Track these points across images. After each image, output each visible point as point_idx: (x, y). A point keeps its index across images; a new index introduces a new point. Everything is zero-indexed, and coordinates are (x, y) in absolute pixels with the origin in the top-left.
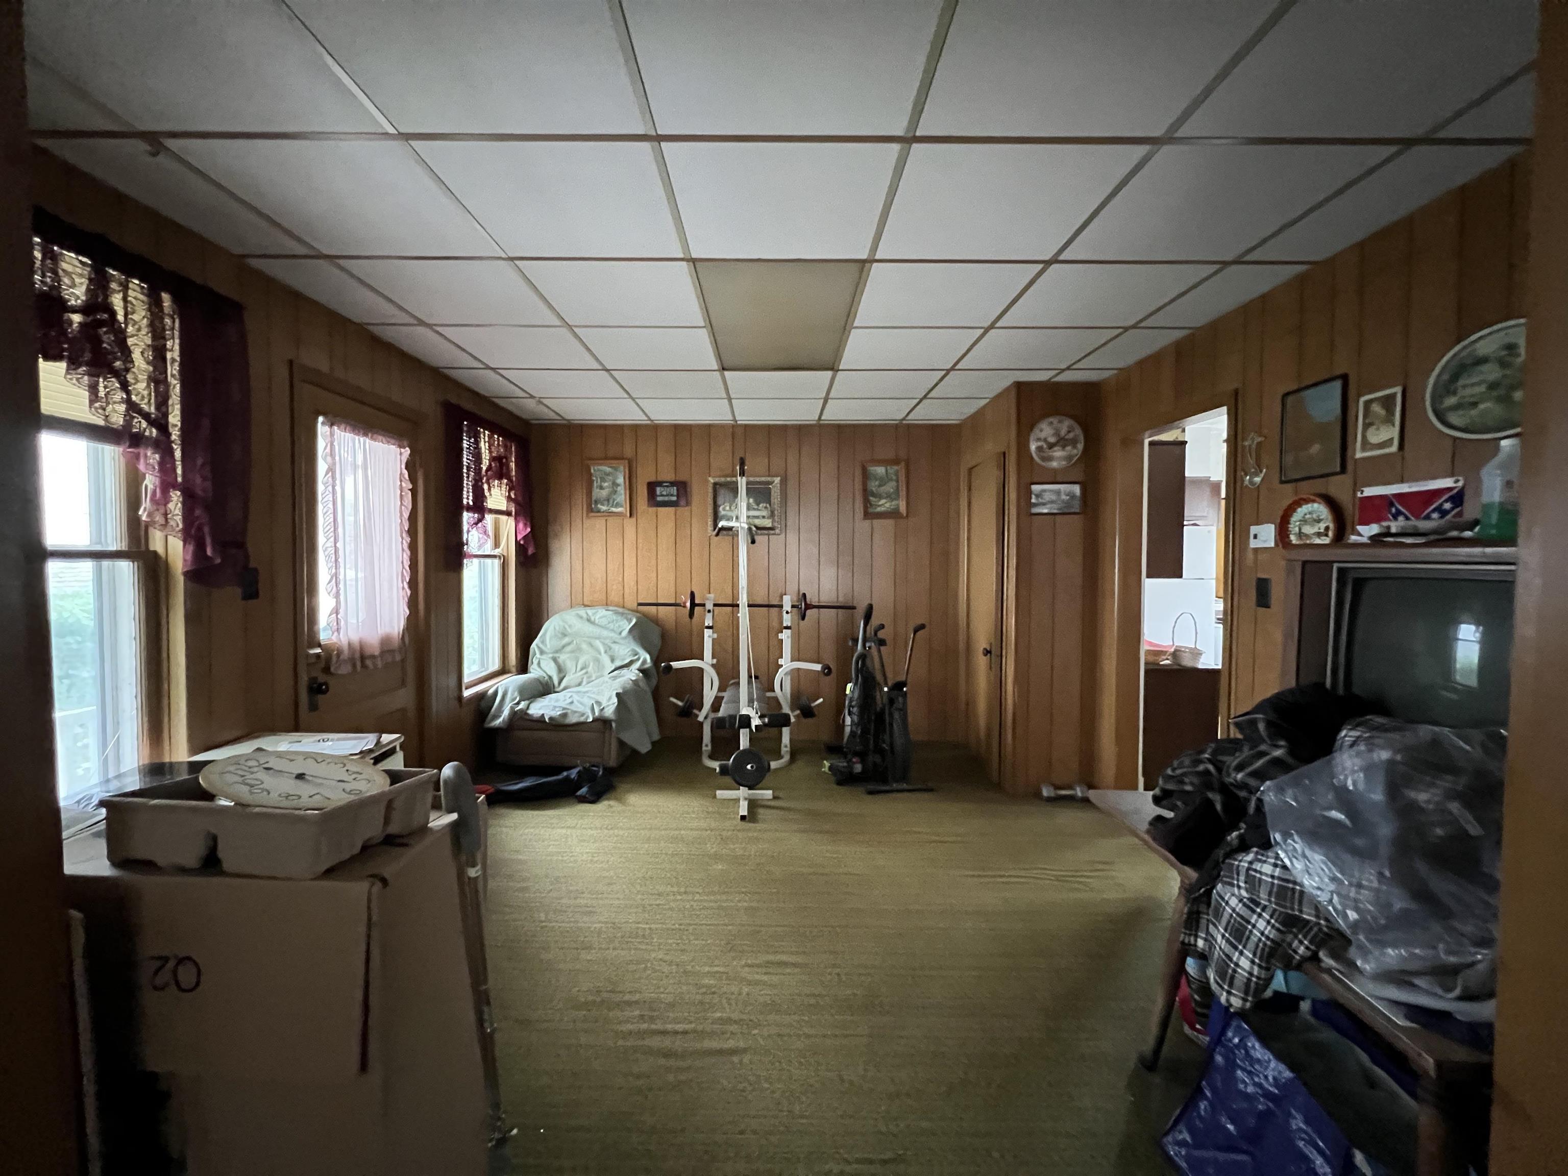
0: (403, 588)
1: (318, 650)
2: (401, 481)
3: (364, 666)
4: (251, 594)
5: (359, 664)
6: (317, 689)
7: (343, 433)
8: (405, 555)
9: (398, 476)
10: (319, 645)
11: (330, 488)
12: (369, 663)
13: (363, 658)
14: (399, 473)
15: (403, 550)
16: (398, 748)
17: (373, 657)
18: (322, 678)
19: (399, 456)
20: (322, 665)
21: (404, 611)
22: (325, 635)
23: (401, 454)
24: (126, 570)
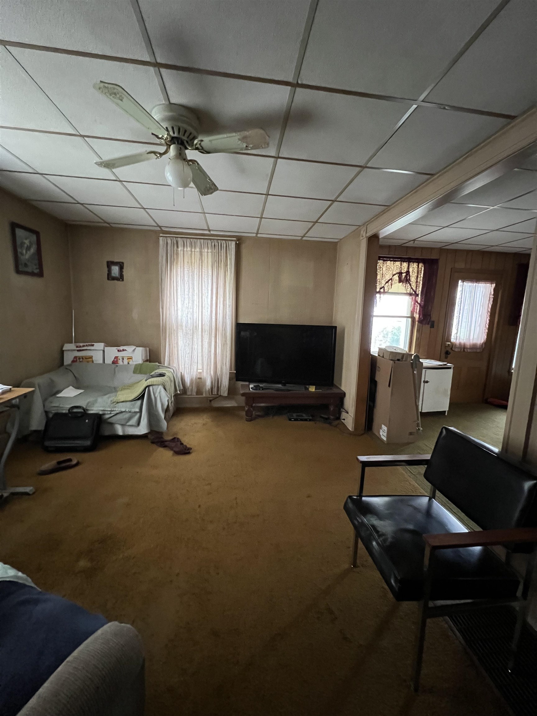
0: (485, 329)
1: (450, 343)
2: (490, 295)
3: (464, 351)
4: (432, 326)
5: (462, 349)
6: (447, 353)
7: (467, 284)
8: (487, 319)
9: (489, 294)
10: (450, 342)
11: (460, 300)
12: (465, 350)
13: (464, 348)
14: (490, 292)
15: (487, 317)
16: (452, 368)
17: (467, 348)
18: (450, 351)
19: (490, 287)
20: (451, 347)
21: (484, 336)
22: (453, 339)
23: (491, 286)
24: (410, 320)
